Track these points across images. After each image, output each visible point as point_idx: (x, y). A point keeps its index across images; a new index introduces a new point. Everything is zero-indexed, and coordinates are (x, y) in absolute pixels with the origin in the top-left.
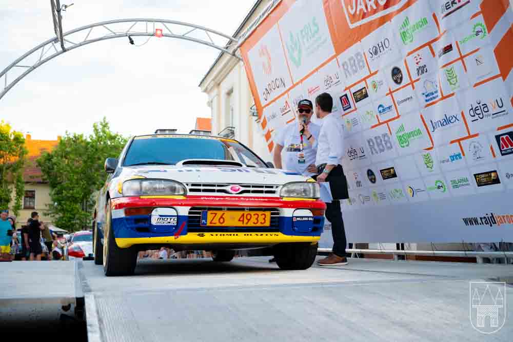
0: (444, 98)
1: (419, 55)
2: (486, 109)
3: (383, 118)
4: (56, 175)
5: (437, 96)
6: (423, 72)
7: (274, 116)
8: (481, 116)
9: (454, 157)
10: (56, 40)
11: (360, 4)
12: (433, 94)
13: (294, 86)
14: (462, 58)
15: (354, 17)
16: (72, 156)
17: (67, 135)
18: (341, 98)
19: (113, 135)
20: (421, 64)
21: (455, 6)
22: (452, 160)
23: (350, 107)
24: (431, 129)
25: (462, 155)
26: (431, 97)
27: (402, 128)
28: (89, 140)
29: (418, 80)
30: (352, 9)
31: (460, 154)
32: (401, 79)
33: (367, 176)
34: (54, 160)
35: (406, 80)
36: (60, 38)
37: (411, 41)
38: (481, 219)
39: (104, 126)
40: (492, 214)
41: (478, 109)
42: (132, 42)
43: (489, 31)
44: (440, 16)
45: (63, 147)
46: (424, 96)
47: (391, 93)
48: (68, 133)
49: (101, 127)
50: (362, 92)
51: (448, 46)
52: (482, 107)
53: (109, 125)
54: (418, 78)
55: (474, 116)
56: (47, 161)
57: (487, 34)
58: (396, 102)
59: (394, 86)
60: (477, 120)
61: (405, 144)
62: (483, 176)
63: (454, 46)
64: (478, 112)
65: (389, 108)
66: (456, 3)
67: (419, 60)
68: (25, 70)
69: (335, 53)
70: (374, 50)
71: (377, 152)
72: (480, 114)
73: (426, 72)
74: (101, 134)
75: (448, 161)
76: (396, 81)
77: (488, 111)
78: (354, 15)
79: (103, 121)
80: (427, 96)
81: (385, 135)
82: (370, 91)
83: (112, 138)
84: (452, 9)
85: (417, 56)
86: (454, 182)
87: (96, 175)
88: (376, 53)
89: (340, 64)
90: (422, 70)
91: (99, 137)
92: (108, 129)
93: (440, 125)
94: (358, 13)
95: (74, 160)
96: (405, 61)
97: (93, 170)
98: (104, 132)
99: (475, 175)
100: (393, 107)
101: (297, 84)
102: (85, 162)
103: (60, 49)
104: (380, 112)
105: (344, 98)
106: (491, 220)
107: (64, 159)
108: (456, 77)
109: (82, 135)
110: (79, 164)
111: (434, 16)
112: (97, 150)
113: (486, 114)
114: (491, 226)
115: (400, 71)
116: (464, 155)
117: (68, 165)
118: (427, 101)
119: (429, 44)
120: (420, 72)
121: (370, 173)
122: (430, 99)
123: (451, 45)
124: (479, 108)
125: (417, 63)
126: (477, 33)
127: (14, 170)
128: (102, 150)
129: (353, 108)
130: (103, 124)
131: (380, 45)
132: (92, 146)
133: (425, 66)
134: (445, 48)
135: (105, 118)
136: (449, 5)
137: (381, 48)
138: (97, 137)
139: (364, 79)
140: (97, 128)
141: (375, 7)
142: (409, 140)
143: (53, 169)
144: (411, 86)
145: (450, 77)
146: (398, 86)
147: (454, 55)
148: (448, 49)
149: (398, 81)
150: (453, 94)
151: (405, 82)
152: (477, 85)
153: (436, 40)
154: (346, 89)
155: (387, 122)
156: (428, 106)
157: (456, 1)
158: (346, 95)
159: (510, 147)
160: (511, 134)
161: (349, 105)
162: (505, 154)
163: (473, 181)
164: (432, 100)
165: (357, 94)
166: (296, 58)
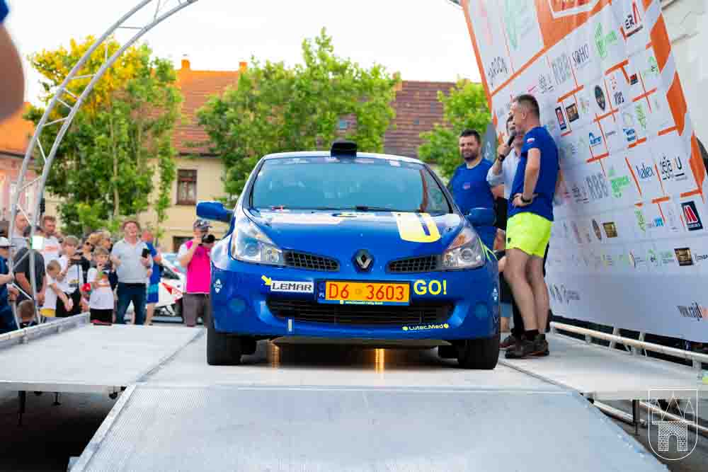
0: (639, 141)
1: (613, 78)
2: (670, 168)
3: (596, 151)
4: (234, 142)
5: (634, 137)
6: (620, 101)
8: (668, 175)
12: (631, 132)
13: (515, 75)
14: (646, 95)
16: (261, 106)
17: (255, 64)
18: (556, 110)
19: (341, 63)
20: (617, 90)
21: (634, 27)
22: (657, 225)
23: (566, 127)
26: (632, 135)
28: (294, 74)
29: (617, 110)
31: (661, 220)
32: (604, 103)
33: (593, 228)
34: (230, 113)
35: (608, 106)
37: (606, 57)
38: (690, 309)
39: (324, 45)
40: (696, 304)
43: (661, 70)
45: (247, 89)
46: (625, 133)
47: (598, 119)
48: (255, 61)
49: (317, 47)
50: (573, 110)
52: (668, 163)
53: (331, 44)
54: (617, 107)
55: (664, 173)
56: (217, 116)
57: (659, 72)
58: (604, 134)
59: (602, 113)
60: (666, 178)
61: (618, 194)
62: (681, 253)
65: (599, 139)
66: (634, 24)
67: (614, 85)
69: (542, 46)
70: (577, 57)
71: (596, 198)
72: (667, 172)
73: (623, 101)
75: (654, 225)
76: (600, 105)
78: (555, 2)
79: (320, 36)
80: (628, 133)
81: (600, 176)
82: (580, 111)
83: (340, 70)
84: (631, 29)
86: (662, 254)
88: (579, 61)
89: (551, 65)
91: (314, 69)
92: (331, 51)
95: (265, 112)
96: (605, 80)
97: (303, 134)
98: (323, 58)
100: (602, 137)
101: (517, 74)
102: (288, 117)
104: (591, 142)
105: (558, 111)
106: (697, 312)
107: (248, 112)
108: (645, 118)
109: (282, 63)
115: (602, 93)
116: (664, 220)
117: (254, 123)
118: (629, 140)
119: (622, 65)
120: (617, 100)
121: (595, 225)
122: (631, 138)
123: (636, 75)
124: (665, 164)
125: (614, 88)
126: (653, 68)
127: (157, 133)
128: (319, 94)
129: (568, 129)
130: (322, 41)
131: (582, 51)
133: (621, 94)
134: (633, 77)
135: (324, 30)
136: (628, 24)
137: (583, 56)
138: (309, 69)
139: (574, 92)
140: (310, 49)
142: (621, 188)
143: (227, 130)
144: (612, 116)
145: (640, 116)
147: (639, 88)
149: (602, 105)
150: (645, 139)
151: (608, 110)
152: (660, 133)
153: (626, 62)
154: (560, 100)
155: (599, 158)
156: (629, 147)
157: (634, 21)
158: (559, 108)
159: (693, 222)
160: (692, 204)
161: (564, 124)
162: (691, 229)
163: (675, 257)
164: (633, 139)
165: (570, 110)
166: (512, 35)
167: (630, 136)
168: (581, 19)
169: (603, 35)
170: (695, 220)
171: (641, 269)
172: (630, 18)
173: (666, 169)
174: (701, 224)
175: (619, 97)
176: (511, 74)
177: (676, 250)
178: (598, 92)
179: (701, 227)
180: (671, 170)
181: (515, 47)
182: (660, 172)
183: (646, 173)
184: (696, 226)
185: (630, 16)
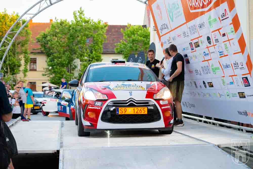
0: (225, 56)
1: (215, 34)
3: (207, 58)
4: (50, 48)
5: (223, 54)
9: (232, 83)
11: (193, 3)
12: (222, 52)
13: (172, 30)
14: (229, 40)
15: (191, 7)
16: (59, 35)
17: (57, 20)
18: (190, 43)
19: (87, 20)
20: (216, 38)
22: (231, 84)
23: (193, 49)
24: (223, 68)
25: (233, 83)
28: (71, 23)
29: (216, 45)
30: (190, 3)
31: (233, 82)
34: (48, 38)
37: (212, 27)
38: (243, 113)
39: (81, 13)
40: (246, 111)
43: (236, 32)
44: (221, 19)
45: (54, 29)
47: (208, 47)
48: (57, 19)
49: (79, 14)
50: (197, 44)
53: (84, 13)
56: (43, 39)
57: (235, 33)
58: (210, 52)
59: (209, 45)
60: (236, 69)
61: (215, 73)
62: (241, 94)
63: (226, 34)
65: (208, 54)
67: (215, 36)
69: (185, 21)
71: (205, 74)
72: (236, 67)
73: (219, 42)
74: (79, 19)
75: (229, 84)
76: (209, 43)
79: (80, 10)
80: (220, 53)
81: (207, 66)
82: (200, 44)
83: (87, 22)
86: (232, 94)
87: (76, 48)
88: (201, 27)
89: (188, 28)
91: (77, 22)
92: (83, 15)
94: (193, 6)
95: (61, 37)
96: (211, 35)
97: (74, 45)
98: (81, 18)
100: (209, 54)
102: (69, 39)
104: (204, 55)
106: (246, 114)
107: (54, 37)
108: (228, 48)
109: (66, 20)
110: (65, 41)
111: (219, 18)
112: (76, 31)
115: (210, 39)
117: (57, 41)
118: (220, 55)
119: (218, 30)
121: (204, 83)
123: (225, 34)
126: (232, 32)
127: (23, 46)
128: (80, 31)
129: (195, 50)
130: (80, 12)
131: (202, 24)
132: (73, 28)
133: (218, 39)
135: (81, 8)
137: (202, 26)
138: (76, 22)
139: (198, 38)
140: (76, 15)
141: (199, 6)
142: (216, 71)
143: (47, 44)
144: (214, 47)
145: (226, 47)
147: (226, 38)
148: (224, 35)
149: (210, 43)
150: (228, 55)
151: (212, 44)
152: (234, 54)
153: (220, 29)
154: (191, 40)
155: (208, 60)
156: (220, 57)
157: (225, 15)
158: (191, 43)
159: (246, 84)
160: (246, 78)
161: (193, 48)
162: (245, 86)
163: (238, 95)
164: (222, 55)
165: (196, 44)
166: (171, 17)
167: (221, 54)
168: (202, 13)
169: (212, 19)
170: (247, 83)
171: (222, 98)
172: (224, 14)
173: (236, 65)
174: (250, 85)
175: (217, 41)
176: (170, 30)
177: (238, 93)
178: (208, 38)
179: (250, 86)
180: (238, 66)
181: (172, 21)
182: (233, 67)
183: (227, 66)
184: (248, 85)
185: (224, 13)
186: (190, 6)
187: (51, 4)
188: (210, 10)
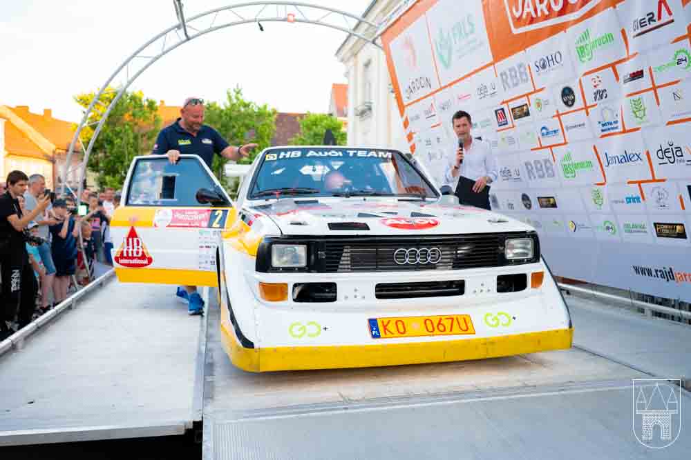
0: (624, 131)
1: (598, 77)
2: (679, 154)
3: (547, 141)
5: (617, 128)
6: (601, 97)
7: (417, 117)
8: (672, 160)
9: (631, 199)
10: (178, 27)
11: (528, 7)
12: (611, 124)
13: (441, 89)
14: (655, 88)
15: (518, 21)
18: (496, 112)
19: (247, 102)
20: (600, 88)
21: (653, 24)
22: (628, 203)
23: (507, 124)
24: (605, 163)
25: (641, 199)
26: (610, 126)
27: (569, 157)
28: (223, 107)
29: (594, 106)
30: (517, 10)
31: (639, 198)
32: (573, 101)
33: (521, 200)
35: (579, 103)
36: (182, 25)
37: (589, 59)
38: (656, 271)
39: (238, 93)
40: (670, 269)
41: (669, 152)
42: (262, 29)
44: (631, 34)
46: (600, 125)
47: (558, 115)
49: (234, 93)
50: (523, 110)
51: (638, 72)
52: (675, 150)
53: (242, 92)
54: (595, 103)
55: (663, 158)
58: (564, 126)
59: (563, 108)
60: (666, 163)
61: (570, 175)
62: (665, 227)
63: (646, 73)
64: (668, 155)
65: (555, 131)
66: (655, 21)
67: (597, 83)
68: (149, 60)
69: (491, 59)
70: (541, 63)
71: (535, 177)
72: (671, 157)
73: (606, 97)
74: (235, 101)
75: (623, 202)
76: (566, 103)
77: (682, 156)
78: (519, 19)
79: (236, 88)
80: (603, 125)
81: (546, 161)
82: (533, 109)
83: (246, 106)
84: (649, 27)
85: (596, 78)
86: (627, 226)
88: (544, 67)
89: (499, 75)
90: (600, 94)
91: (233, 105)
92: (242, 95)
93: (617, 161)
94: (524, 16)
96: (580, 81)
98: (238, 99)
99: (655, 224)
100: (560, 131)
101: (445, 87)
103: (184, 38)
104: (543, 135)
105: (499, 112)
106: (669, 275)
108: (644, 110)
111: (623, 32)
112: (231, 118)
113: (679, 158)
114: (668, 281)
115: (573, 92)
116: (643, 199)
118: (603, 131)
119: (613, 66)
120: (598, 96)
121: (525, 198)
122: (608, 129)
123: (642, 71)
124: (670, 150)
125: (595, 86)
126: (680, 62)
128: (236, 118)
129: (510, 124)
130: (237, 90)
131: (550, 58)
132: (226, 114)
133: (605, 90)
134: (634, 74)
136: (645, 22)
137: (551, 62)
138: (231, 105)
139: (527, 95)
141: (546, 12)
142: (577, 171)
144: (584, 111)
145: (638, 108)
146: (568, 109)
147: (644, 82)
148: (638, 75)
149: (568, 103)
150: (638, 129)
151: (578, 106)
152: (669, 123)
153: (622, 61)
154: (503, 103)
155: (551, 147)
156: (603, 136)
157: (656, 18)
158: (503, 109)
161: (506, 121)
163: (651, 229)
164: (612, 129)
165: (517, 110)
166: (446, 57)
167: (605, 128)
168: (555, 30)
169: (592, 39)
172: (650, 16)
180: (680, 156)
181: (447, 67)
182: (655, 158)
183: (628, 158)
185: (652, 13)
186: (513, 18)
187: (188, 39)
188: (590, 14)
